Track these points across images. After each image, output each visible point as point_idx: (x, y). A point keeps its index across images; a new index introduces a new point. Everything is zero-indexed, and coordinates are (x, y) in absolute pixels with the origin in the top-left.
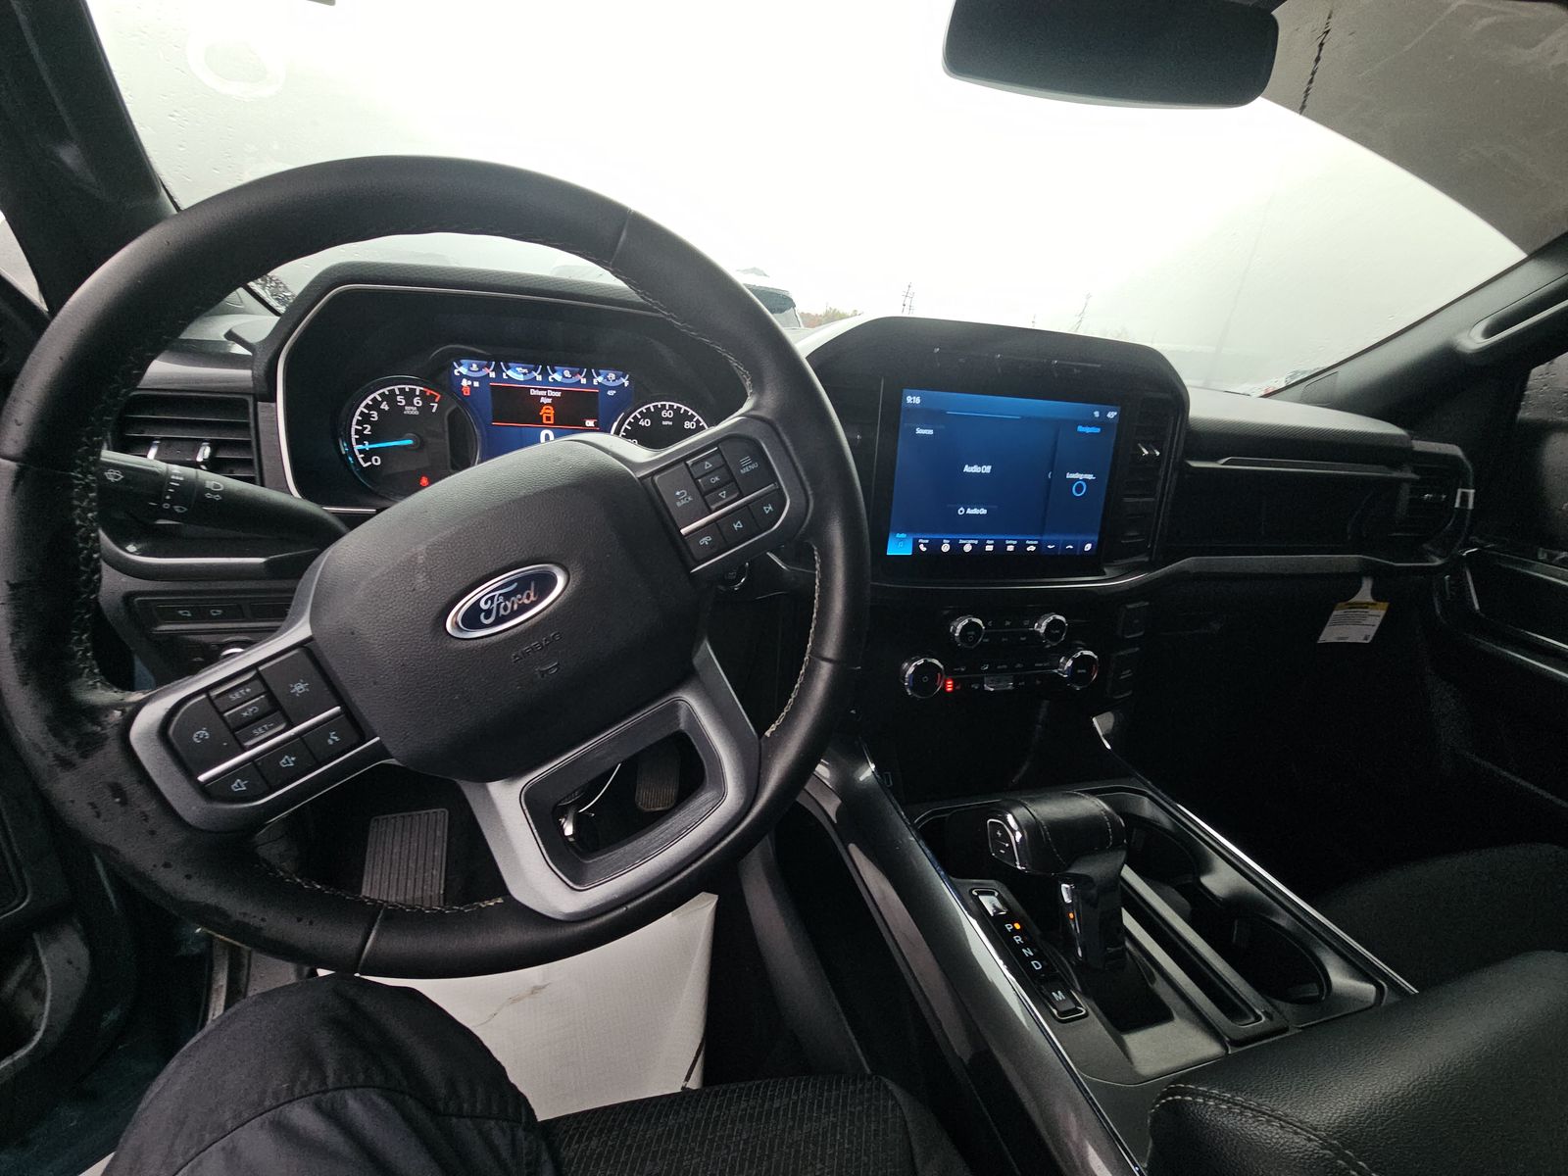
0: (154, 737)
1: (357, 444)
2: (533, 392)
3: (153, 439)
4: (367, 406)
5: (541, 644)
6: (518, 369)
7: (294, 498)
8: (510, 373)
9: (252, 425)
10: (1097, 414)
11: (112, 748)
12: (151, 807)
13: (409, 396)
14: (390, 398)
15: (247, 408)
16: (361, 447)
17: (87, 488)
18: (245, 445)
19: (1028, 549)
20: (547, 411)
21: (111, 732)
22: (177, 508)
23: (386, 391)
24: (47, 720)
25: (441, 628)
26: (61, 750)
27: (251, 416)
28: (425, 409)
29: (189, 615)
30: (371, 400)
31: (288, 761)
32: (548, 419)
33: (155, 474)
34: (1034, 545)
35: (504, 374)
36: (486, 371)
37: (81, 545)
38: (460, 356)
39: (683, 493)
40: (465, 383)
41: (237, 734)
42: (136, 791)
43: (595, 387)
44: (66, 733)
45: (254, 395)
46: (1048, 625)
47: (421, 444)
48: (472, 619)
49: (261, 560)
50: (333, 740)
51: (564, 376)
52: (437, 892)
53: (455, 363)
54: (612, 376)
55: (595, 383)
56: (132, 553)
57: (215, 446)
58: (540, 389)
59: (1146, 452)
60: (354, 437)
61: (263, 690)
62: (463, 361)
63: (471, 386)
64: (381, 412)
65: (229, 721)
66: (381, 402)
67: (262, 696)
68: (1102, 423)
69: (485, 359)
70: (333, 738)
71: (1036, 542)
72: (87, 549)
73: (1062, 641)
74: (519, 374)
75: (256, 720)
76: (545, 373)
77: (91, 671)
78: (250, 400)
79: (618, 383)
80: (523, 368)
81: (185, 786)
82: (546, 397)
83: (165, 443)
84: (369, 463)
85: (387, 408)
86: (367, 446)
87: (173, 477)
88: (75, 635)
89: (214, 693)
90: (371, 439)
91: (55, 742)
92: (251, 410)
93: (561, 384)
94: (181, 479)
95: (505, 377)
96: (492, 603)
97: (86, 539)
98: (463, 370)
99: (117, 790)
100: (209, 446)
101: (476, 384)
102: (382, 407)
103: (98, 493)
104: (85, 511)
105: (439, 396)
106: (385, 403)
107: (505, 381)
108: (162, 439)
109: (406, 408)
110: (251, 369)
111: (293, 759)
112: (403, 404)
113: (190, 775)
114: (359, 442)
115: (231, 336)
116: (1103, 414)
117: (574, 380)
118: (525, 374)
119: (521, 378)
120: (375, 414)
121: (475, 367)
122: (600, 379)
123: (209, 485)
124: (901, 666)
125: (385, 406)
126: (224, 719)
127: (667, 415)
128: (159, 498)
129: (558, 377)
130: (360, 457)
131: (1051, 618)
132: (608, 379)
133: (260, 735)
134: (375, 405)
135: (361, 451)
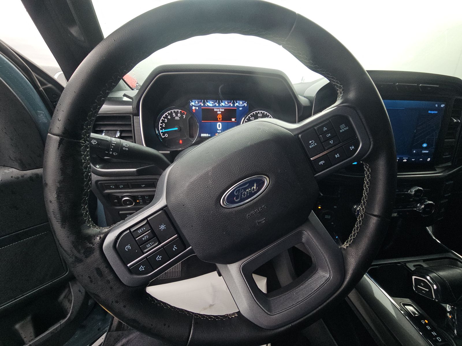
0: (112, 248)
1: (161, 130)
2: (215, 110)
3: (103, 130)
4: (164, 117)
5: (259, 210)
6: (210, 102)
7: (144, 147)
8: (208, 104)
9: (132, 124)
10: (437, 105)
11: (97, 253)
12: (110, 277)
13: (177, 113)
14: (171, 114)
15: (131, 119)
16: (162, 131)
17: (86, 147)
18: (130, 131)
19: (404, 161)
20: (220, 116)
21: (96, 246)
22: (114, 154)
23: (169, 112)
24: (73, 243)
25: (219, 204)
26: (78, 255)
27: (132, 121)
28: (181, 117)
29: (114, 187)
30: (165, 115)
31: (159, 258)
32: (220, 119)
33: (107, 141)
34: (406, 159)
35: (206, 104)
36: (200, 103)
37: (84, 170)
38: (192, 99)
39: (313, 142)
40: (194, 108)
41: (141, 246)
42: (106, 271)
43: (235, 107)
44: (80, 248)
45: (133, 114)
46: (415, 191)
47: (180, 130)
48: (231, 199)
49: (135, 170)
50: (175, 249)
51: (225, 104)
52: (179, 270)
53: (191, 102)
54: (241, 103)
55: (235, 106)
56: (98, 168)
57: (121, 132)
58: (217, 109)
59: (456, 121)
60: (160, 128)
61: (150, 229)
62: (193, 100)
63: (196, 109)
64: (168, 119)
65: (138, 241)
66: (168, 116)
67: (150, 231)
68: (439, 109)
69: (199, 98)
70: (175, 248)
71: (407, 158)
72: (86, 171)
73: (419, 197)
74: (211, 104)
75: (147, 241)
76: (219, 103)
77: (89, 220)
78: (132, 116)
79: (243, 105)
80: (212, 102)
81: (123, 268)
82: (219, 111)
83: (107, 131)
84: (164, 136)
85: (170, 118)
86: (164, 131)
87: (113, 142)
88: (83, 206)
89: (132, 230)
90: (165, 128)
91: (75, 252)
92: (132, 119)
93: (224, 107)
94: (116, 143)
95: (206, 105)
96: (239, 192)
97: (86, 167)
98: (193, 103)
99: (98, 270)
100: (120, 132)
101: (197, 108)
102: (168, 117)
103: (90, 149)
104: (85, 156)
105: (186, 113)
106: (169, 116)
107: (206, 107)
108: (106, 130)
109: (176, 117)
110: (132, 105)
111: (161, 257)
112: (175, 116)
113: (125, 264)
114: (161, 129)
115: (125, 95)
116: (439, 106)
117: (229, 105)
118: (213, 104)
119: (211, 105)
120: (166, 120)
121: (197, 102)
122: (237, 104)
123: (124, 145)
124: (353, 207)
125: (169, 117)
126: (136, 240)
127: (260, 115)
128: (108, 150)
129: (223, 104)
130: (161, 134)
131: (417, 188)
132: (240, 104)
133: (149, 247)
134: (166, 117)
135: (162, 132)
